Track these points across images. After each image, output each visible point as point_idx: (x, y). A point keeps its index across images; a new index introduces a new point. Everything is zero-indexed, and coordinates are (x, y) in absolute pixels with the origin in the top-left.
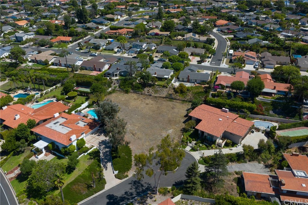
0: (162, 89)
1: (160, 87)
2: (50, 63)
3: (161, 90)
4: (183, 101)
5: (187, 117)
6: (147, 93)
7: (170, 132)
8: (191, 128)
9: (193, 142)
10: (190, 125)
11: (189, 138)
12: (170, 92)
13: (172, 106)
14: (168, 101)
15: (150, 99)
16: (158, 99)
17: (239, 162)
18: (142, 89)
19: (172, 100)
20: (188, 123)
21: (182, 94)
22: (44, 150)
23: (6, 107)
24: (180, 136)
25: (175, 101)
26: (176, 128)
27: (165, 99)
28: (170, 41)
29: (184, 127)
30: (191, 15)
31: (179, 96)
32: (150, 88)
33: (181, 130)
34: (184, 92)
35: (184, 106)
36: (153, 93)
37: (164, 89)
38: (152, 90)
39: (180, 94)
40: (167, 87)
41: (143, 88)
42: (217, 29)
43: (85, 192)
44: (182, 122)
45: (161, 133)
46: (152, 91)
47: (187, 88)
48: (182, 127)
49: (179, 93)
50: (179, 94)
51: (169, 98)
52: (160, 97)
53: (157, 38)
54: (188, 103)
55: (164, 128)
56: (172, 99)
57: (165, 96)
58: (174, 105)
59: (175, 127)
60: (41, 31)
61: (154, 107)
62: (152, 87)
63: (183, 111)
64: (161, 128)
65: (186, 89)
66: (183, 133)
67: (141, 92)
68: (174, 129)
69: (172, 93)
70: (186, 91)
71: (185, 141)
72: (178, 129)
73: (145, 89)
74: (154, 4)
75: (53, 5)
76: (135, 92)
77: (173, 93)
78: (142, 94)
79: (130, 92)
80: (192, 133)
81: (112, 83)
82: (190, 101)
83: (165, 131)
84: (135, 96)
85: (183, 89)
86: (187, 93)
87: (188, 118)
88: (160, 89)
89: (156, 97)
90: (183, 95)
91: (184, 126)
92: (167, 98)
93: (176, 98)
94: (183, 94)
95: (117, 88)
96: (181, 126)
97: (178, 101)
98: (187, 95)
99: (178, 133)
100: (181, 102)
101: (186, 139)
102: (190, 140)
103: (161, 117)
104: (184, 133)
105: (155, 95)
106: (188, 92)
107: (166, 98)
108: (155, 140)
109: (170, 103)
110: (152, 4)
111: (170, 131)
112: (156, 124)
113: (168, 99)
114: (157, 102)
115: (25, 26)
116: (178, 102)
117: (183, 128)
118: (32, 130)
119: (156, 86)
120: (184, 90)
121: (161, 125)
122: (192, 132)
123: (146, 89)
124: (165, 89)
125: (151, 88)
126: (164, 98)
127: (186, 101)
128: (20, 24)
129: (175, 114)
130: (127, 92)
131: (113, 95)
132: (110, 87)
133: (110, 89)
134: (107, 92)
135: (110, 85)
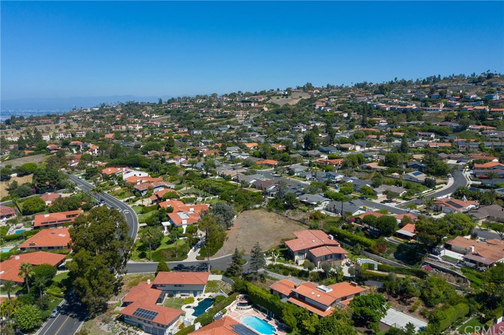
2: (232, 178)
3: (299, 214)
6: (285, 215)
13: (296, 229)
14: (298, 224)
15: (284, 220)
16: (291, 221)
17: (300, 278)
18: (284, 210)
19: (302, 224)
21: (314, 221)
22: (166, 228)
23: (169, 200)
25: (304, 225)
27: (296, 222)
28: (380, 178)
30: (461, 152)
36: (291, 215)
37: (302, 213)
40: (306, 212)
42: (472, 173)
43: (170, 258)
46: (292, 213)
47: (322, 216)
49: (313, 219)
50: (312, 221)
51: (301, 222)
52: (294, 220)
53: (366, 172)
60: (257, 154)
61: (280, 226)
62: (294, 210)
65: (320, 216)
70: (320, 218)
74: (426, 135)
75: (297, 130)
76: (276, 212)
77: (307, 219)
78: (281, 214)
79: (272, 211)
81: (263, 201)
84: (274, 215)
86: (320, 220)
88: (300, 212)
93: (307, 223)
94: (316, 220)
95: (265, 207)
98: (319, 223)
105: (291, 218)
106: (322, 219)
107: (298, 221)
110: (423, 135)
114: (287, 223)
115: (252, 148)
118: (168, 214)
119: (298, 210)
120: (317, 217)
122: (287, 249)
123: (287, 211)
125: (291, 211)
126: (296, 221)
128: (248, 146)
130: (270, 210)
131: (257, 211)
132: (258, 204)
133: (257, 206)
134: (252, 207)
135: (259, 202)
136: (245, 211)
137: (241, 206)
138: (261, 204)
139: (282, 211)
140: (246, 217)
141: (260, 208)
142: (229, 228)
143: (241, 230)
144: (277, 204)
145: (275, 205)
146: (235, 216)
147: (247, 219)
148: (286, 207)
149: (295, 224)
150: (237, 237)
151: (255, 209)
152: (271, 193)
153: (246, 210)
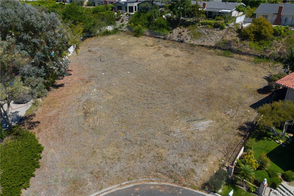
0: (211, 30)
1: (207, 28)
3: (208, 34)
4: (259, 57)
5: (267, 95)
6: (175, 38)
7: (201, 129)
8: (281, 128)
9: (284, 183)
10: (280, 115)
11: (270, 164)
12: (228, 38)
13: (226, 65)
14: (219, 54)
15: (178, 48)
16: (197, 50)
18: (168, 30)
19: (230, 53)
20: (273, 108)
21: (257, 43)
24: (232, 150)
25: (236, 55)
26: (222, 120)
27: (212, 51)
29: (252, 119)
31: (249, 46)
32: (184, 29)
33: (241, 128)
34: (265, 38)
35: (259, 69)
36: (189, 38)
37: (215, 31)
38: (187, 32)
39: (254, 41)
40: (222, 28)
41: (170, 28)
44: (247, 105)
45: (172, 124)
46: (189, 34)
47: (274, 30)
48: (245, 120)
49: (250, 40)
50: (251, 43)
51: (223, 50)
52: (202, 46)
54: (271, 64)
55: (185, 113)
56: (231, 50)
57: (213, 45)
58: (232, 63)
59: (223, 115)
61: (181, 62)
62: (190, 27)
63: (255, 79)
64: (175, 110)
65: (271, 30)
66: (246, 138)
67: (164, 36)
68: (217, 121)
69: (233, 40)
70: (272, 36)
71: (253, 175)
72: (232, 123)
73: (174, 31)
76: (153, 35)
77: (235, 40)
78: (165, 39)
79: (143, 35)
80: (280, 147)
81: (118, 20)
82: (279, 58)
83: (184, 121)
84: (150, 41)
85: (262, 30)
86: (272, 40)
87: (270, 96)
88: (207, 30)
89: (192, 45)
90: (260, 44)
91: (253, 116)
92: (220, 48)
93: (241, 50)
94: (262, 41)
95: (124, 28)
96: (242, 116)
97: (245, 57)
98: (271, 46)
99: (227, 136)
100: (252, 59)
101: (257, 165)
102: (271, 175)
103: (189, 84)
104: (252, 142)
105: (192, 42)
106: (275, 38)
107: (215, 48)
108: (140, 145)
109: (224, 61)
111: (203, 125)
112: (167, 99)
113: (219, 51)
114: (193, 54)
116: (243, 60)
117: (247, 124)
119: (199, 25)
120: (265, 32)
121: (179, 102)
122: (282, 142)
123: (176, 31)
124: (217, 32)
125: (186, 30)
126: (210, 47)
127: (267, 58)
129: (229, 83)
130: (137, 34)
131: (111, 37)
132: (110, 24)
133: (110, 28)
134: (100, 30)
135: (111, 21)
136: (88, 40)
137: (80, 28)
138: (115, 24)
139: (166, 32)
140: (94, 49)
141: (115, 31)
142: (58, 82)
143: (93, 82)
144: (150, 19)
145: (146, 22)
146: (71, 49)
147: (99, 54)
148: (173, 24)
149: (210, 54)
150: (86, 114)
151: (107, 33)
152: (129, 5)
153: (89, 37)
